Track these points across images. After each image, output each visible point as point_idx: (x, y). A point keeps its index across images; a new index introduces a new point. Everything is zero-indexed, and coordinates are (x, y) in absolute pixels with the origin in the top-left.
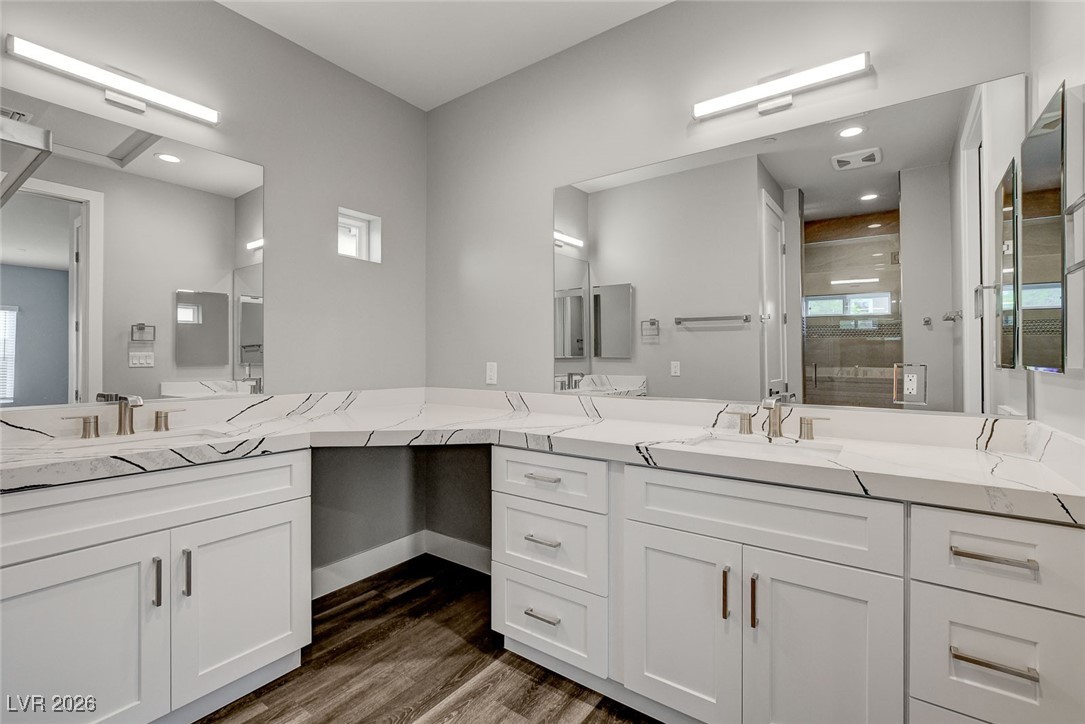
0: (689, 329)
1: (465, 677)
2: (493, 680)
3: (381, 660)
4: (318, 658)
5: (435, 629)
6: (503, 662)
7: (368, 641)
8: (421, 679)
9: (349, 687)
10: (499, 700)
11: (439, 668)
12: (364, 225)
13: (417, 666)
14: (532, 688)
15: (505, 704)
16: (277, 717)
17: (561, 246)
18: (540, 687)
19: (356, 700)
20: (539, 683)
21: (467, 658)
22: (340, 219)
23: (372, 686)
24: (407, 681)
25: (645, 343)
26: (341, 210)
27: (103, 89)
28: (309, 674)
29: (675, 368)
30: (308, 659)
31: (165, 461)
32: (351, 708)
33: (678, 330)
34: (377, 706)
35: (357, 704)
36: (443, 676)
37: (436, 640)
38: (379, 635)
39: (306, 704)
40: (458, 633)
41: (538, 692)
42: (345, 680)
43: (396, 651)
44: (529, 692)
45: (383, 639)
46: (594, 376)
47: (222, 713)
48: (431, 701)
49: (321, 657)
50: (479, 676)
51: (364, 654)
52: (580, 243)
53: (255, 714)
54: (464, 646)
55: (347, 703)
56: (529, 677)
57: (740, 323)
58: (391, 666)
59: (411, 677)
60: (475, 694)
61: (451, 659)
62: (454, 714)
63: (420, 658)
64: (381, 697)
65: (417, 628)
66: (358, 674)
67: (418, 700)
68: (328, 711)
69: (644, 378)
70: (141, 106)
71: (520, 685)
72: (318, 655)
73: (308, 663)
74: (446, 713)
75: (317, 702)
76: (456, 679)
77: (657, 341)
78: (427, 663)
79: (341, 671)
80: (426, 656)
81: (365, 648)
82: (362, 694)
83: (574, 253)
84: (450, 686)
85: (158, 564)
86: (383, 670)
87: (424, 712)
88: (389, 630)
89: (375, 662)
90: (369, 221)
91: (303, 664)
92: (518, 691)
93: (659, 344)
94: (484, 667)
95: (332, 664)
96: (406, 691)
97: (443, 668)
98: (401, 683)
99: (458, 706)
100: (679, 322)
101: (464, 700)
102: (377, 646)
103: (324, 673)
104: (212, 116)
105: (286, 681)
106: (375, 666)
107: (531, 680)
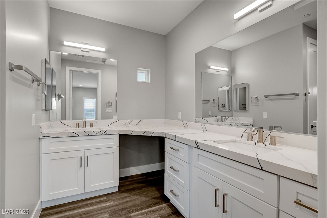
0: (271, 100)
1: (154, 206)
2: (161, 209)
3: (136, 195)
4: (123, 190)
5: (154, 190)
6: (167, 205)
7: (136, 189)
8: (142, 203)
9: (125, 199)
10: (159, 215)
11: (149, 201)
12: (147, 72)
13: (143, 199)
14: (170, 215)
15: (160, 217)
16: (107, 201)
17: (219, 71)
18: (173, 215)
19: (125, 203)
20: (173, 214)
21: (158, 201)
22: (138, 71)
23: (130, 201)
24: (139, 202)
25: (253, 105)
26: (138, 68)
27: (81, 48)
28: (119, 193)
29: (265, 115)
30: (120, 190)
31: (83, 134)
32: (123, 204)
33: (266, 100)
34: (129, 206)
35: (125, 204)
36: (148, 204)
37: (153, 193)
38: (139, 188)
39: (114, 200)
40: (160, 193)
41: (171, 216)
42: (125, 197)
43: (141, 194)
44: (169, 215)
45: (140, 190)
46: (233, 117)
47: (97, 197)
48: (142, 209)
49: (124, 190)
50: (158, 207)
51: (133, 192)
52: (227, 70)
53: (103, 199)
54: (159, 197)
55: (122, 203)
56: (172, 211)
57: (294, 96)
58: (137, 197)
59: (141, 202)
60: (154, 211)
61: (154, 200)
62: (145, 214)
63: (146, 197)
64: (130, 204)
65: (150, 189)
66: (129, 197)
67: (139, 208)
68: (117, 204)
69: (252, 118)
70: (88, 50)
71: (168, 213)
72: (123, 189)
73: (120, 191)
74: (143, 214)
75: (117, 200)
76: (151, 205)
77: (258, 104)
78: (147, 199)
79: (126, 195)
80: (148, 197)
81: (134, 191)
82: (127, 202)
83: (225, 73)
84: (149, 207)
85: (81, 157)
86: (135, 197)
87: (139, 211)
88: (143, 188)
89: (135, 195)
90: (148, 71)
91: (119, 191)
92: (166, 214)
93: (258, 105)
94: (161, 205)
95: (125, 192)
96: (137, 204)
97: (150, 202)
98: (137, 202)
99: (147, 213)
100: (266, 97)
101: (150, 212)
102: (137, 191)
103: (122, 194)
104: (103, 49)
105: (113, 194)
106: (134, 196)
107: (172, 212)
